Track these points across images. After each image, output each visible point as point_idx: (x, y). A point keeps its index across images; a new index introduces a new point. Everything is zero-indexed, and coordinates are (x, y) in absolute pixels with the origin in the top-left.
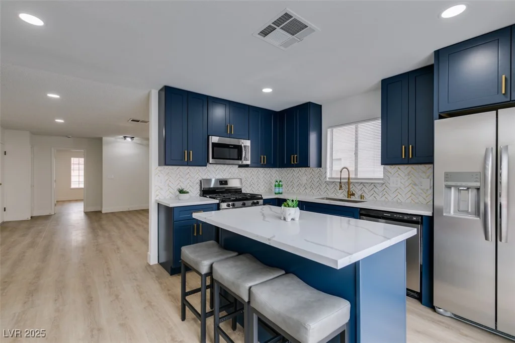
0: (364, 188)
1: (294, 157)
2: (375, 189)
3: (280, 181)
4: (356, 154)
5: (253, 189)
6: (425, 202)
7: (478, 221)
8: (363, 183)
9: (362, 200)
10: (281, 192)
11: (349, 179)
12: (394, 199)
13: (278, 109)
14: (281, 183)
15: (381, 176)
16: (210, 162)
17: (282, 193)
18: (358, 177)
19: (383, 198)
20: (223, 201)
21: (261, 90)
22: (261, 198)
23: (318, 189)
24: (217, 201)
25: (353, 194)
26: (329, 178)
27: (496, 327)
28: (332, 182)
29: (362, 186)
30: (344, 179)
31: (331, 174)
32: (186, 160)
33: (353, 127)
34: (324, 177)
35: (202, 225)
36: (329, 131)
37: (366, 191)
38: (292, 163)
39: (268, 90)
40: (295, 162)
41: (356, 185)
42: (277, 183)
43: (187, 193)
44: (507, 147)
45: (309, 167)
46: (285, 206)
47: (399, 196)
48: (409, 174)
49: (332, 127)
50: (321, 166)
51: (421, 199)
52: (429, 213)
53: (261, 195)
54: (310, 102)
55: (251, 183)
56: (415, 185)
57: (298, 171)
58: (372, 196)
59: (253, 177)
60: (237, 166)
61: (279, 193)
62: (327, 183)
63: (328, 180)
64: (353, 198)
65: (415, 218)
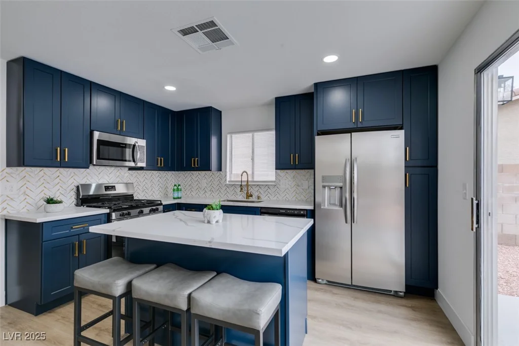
0: (260, 190)
1: (194, 160)
2: (269, 190)
3: (179, 185)
4: (253, 159)
5: (146, 195)
6: (305, 199)
7: (342, 210)
8: (259, 185)
9: (259, 200)
10: (180, 196)
11: (248, 181)
12: (284, 198)
13: (176, 109)
14: (179, 187)
15: (273, 179)
16: (95, 163)
17: (181, 198)
18: (255, 180)
19: (276, 198)
20: (114, 211)
21: (163, 87)
22: (161, 204)
23: (218, 192)
24: (107, 211)
25: (251, 196)
26: (229, 181)
27: (352, 283)
28: (233, 185)
29: (258, 188)
30: (244, 181)
31: (230, 177)
32: (59, 160)
33: (251, 134)
34: (224, 180)
35: (86, 242)
36: (229, 136)
37: (262, 192)
38: (193, 166)
39: (170, 88)
40: (196, 166)
41: (254, 187)
42: (176, 188)
43: (60, 202)
44: (356, 158)
45: (211, 170)
46: (209, 209)
47: (287, 196)
48: (294, 177)
49: (231, 133)
50: (221, 170)
51: (302, 197)
52: (311, 208)
53: (161, 201)
54: (211, 107)
55: (144, 188)
56: (298, 186)
57: (197, 174)
58: (267, 196)
59: (146, 181)
60: (127, 169)
61: (179, 198)
62: (227, 186)
63: (228, 183)
64: (251, 199)
65: (302, 212)
